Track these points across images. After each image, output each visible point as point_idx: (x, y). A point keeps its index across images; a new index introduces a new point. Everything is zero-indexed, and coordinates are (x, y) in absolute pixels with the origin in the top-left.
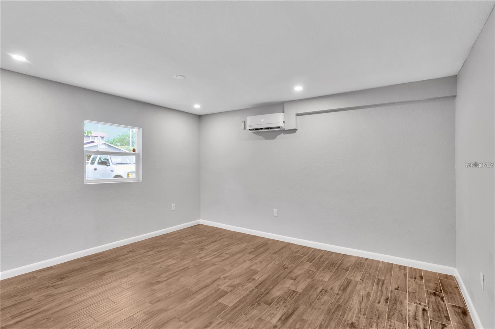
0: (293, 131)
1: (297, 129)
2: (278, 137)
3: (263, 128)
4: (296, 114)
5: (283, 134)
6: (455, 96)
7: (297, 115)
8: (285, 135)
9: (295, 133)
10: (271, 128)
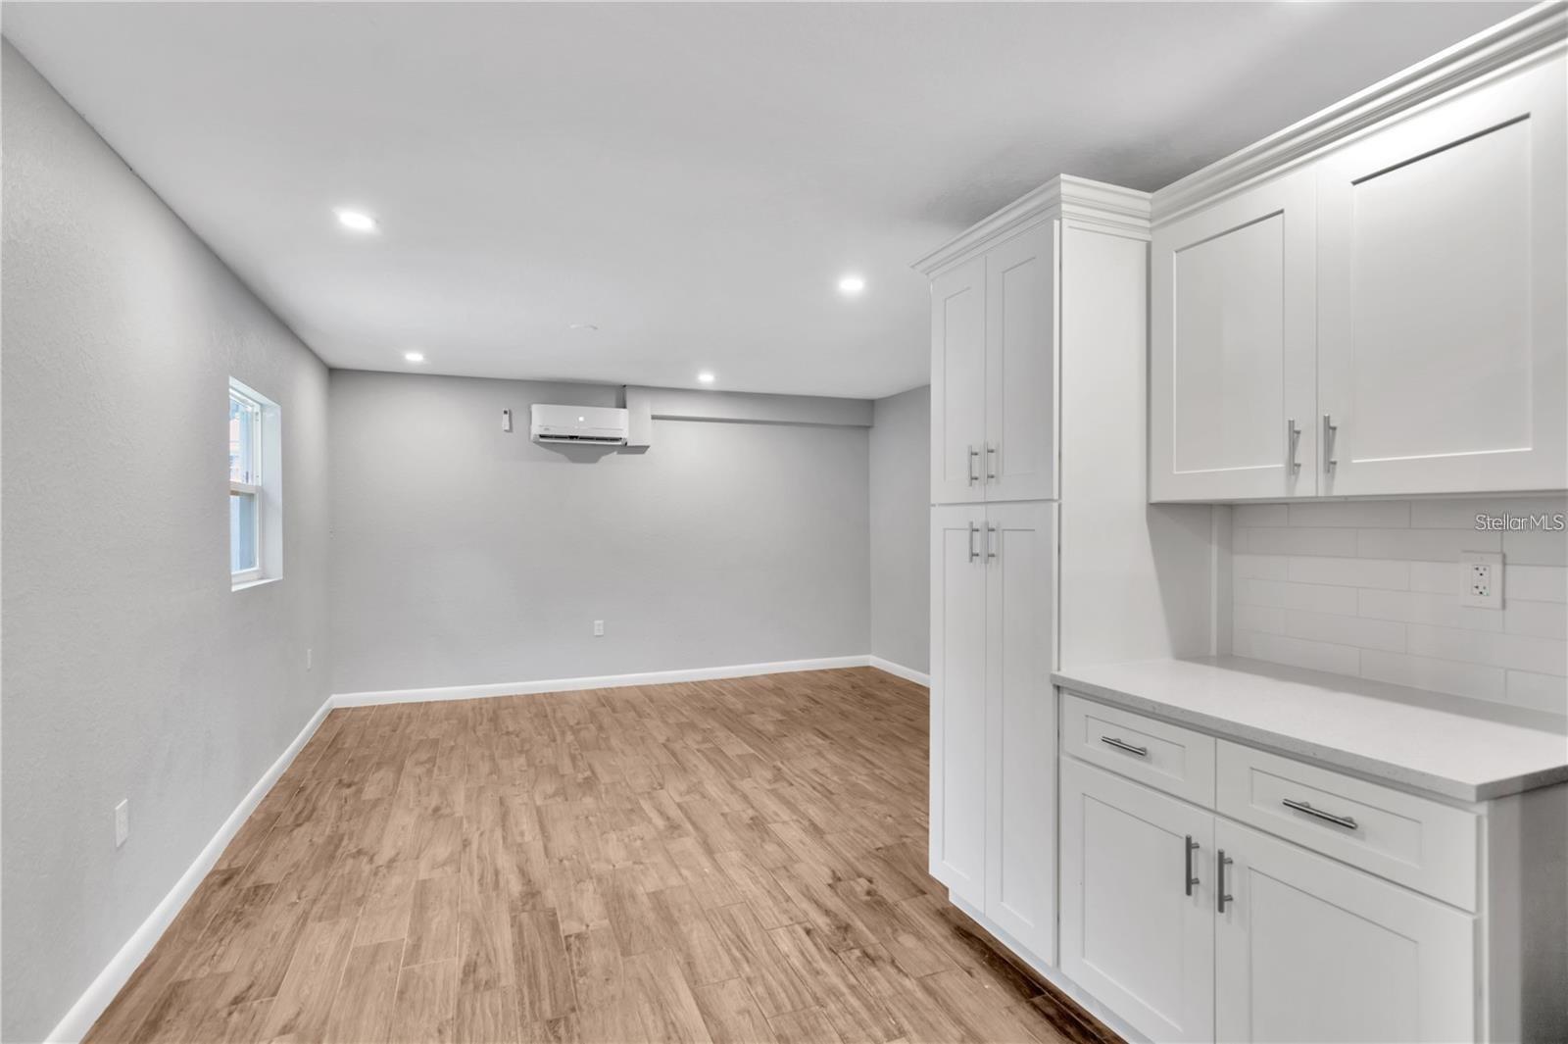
0: (641, 449)
1: (648, 447)
2: (604, 458)
3: (577, 437)
4: (652, 416)
5: (615, 453)
6: (867, 428)
7: (654, 417)
9: (643, 454)
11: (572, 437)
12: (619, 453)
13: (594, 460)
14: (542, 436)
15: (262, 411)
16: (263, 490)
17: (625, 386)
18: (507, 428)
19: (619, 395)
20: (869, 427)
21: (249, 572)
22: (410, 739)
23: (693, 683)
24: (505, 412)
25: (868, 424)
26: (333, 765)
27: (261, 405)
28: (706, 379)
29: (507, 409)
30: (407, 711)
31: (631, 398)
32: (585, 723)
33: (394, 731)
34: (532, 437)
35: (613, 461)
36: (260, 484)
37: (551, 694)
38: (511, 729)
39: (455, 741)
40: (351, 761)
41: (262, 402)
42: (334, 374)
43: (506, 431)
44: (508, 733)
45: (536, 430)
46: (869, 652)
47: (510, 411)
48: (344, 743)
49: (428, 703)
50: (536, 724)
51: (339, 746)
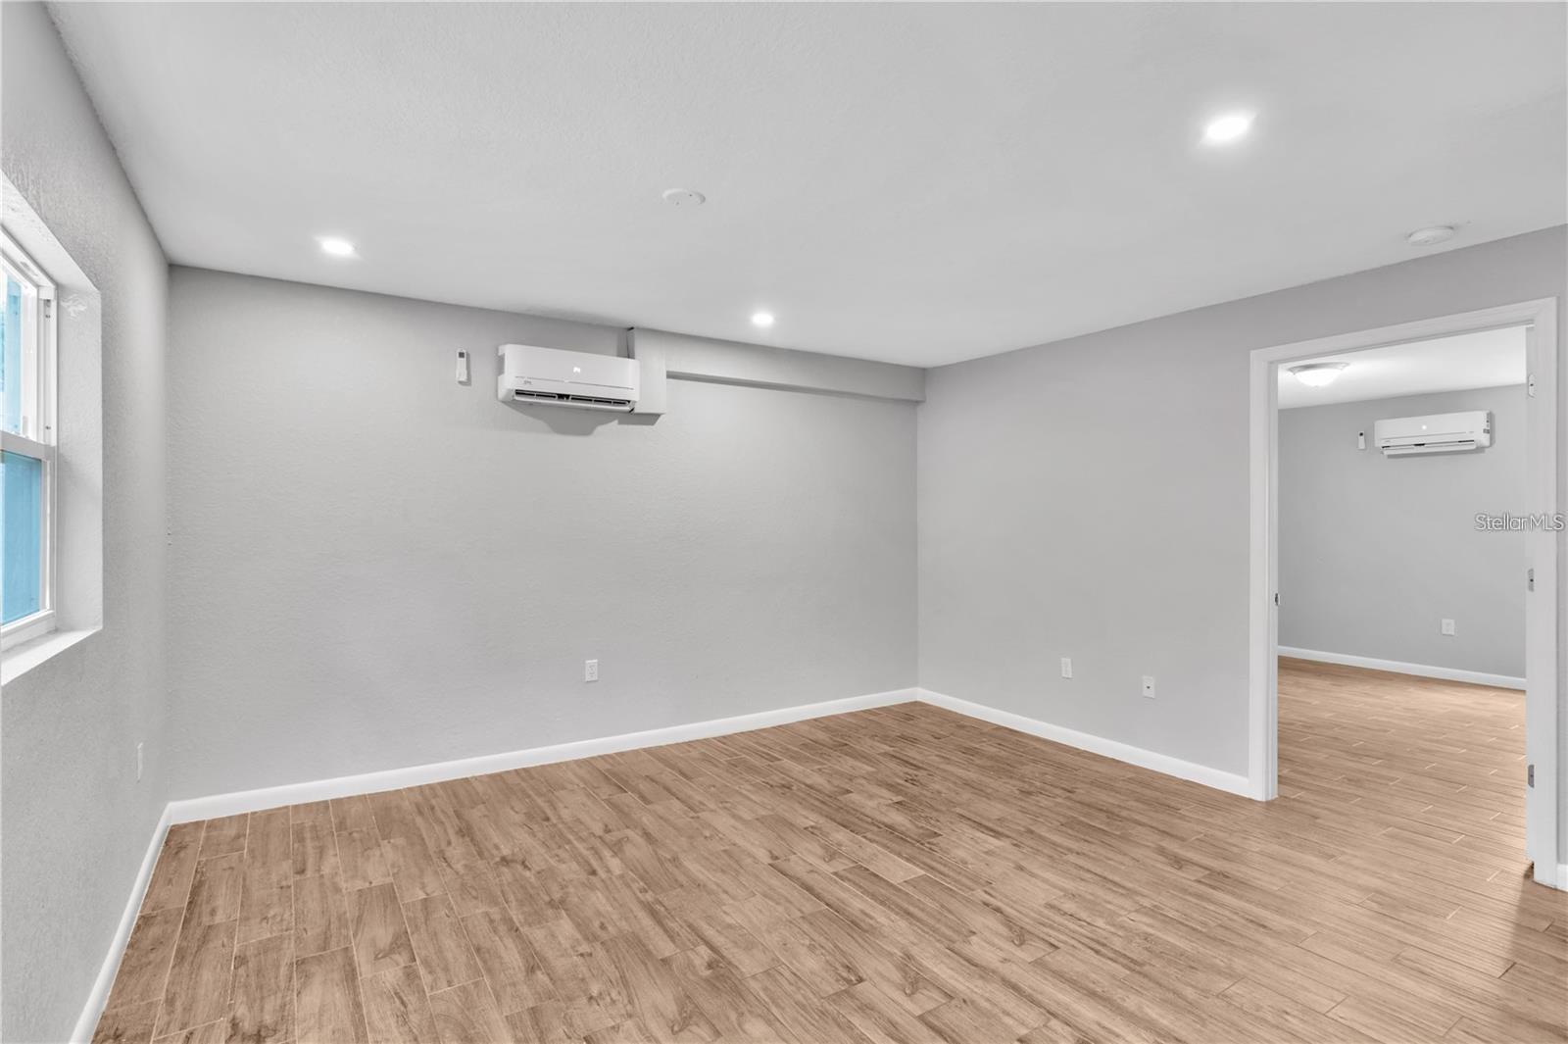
0: (651, 418)
1: (660, 415)
2: (600, 429)
3: (567, 396)
4: (668, 372)
5: (616, 422)
7: (671, 376)
8: (626, 427)
9: (653, 424)
10: (599, 400)
11: (561, 396)
12: (620, 423)
13: (587, 431)
14: (519, 393)
15: (58, 299)
16: (59, 456)
17: (632, 328)
18: (464, 378)
19: (625, 339)
20: (917, 403)
21: (34, 623)
22: (337, 890)
23: (715, 738)
24: (461, 355)
25: (914, 398)
26: (207, 975)
27: (59, 287)
28: (763, 321)
29: (464, 351)
30: (308, 823)
31: (640, 346)
32: (619, 830)
33: (302, 872)
34: (502, 394)
35: (611, 433)
36: (54, 443)
37: (526, 770)
38: (506, 851)
39: (423, 887)
40: (242, 960)
41: (62, 278)
42: (176, 272)
43: (460, 382)
44: (505, 861)
45: (510, 381)
46: (915, 684)
47: (468, 355)
48: (213, 912)
49: (338, 802)
50: (540, 835)
51: (206, 920)
